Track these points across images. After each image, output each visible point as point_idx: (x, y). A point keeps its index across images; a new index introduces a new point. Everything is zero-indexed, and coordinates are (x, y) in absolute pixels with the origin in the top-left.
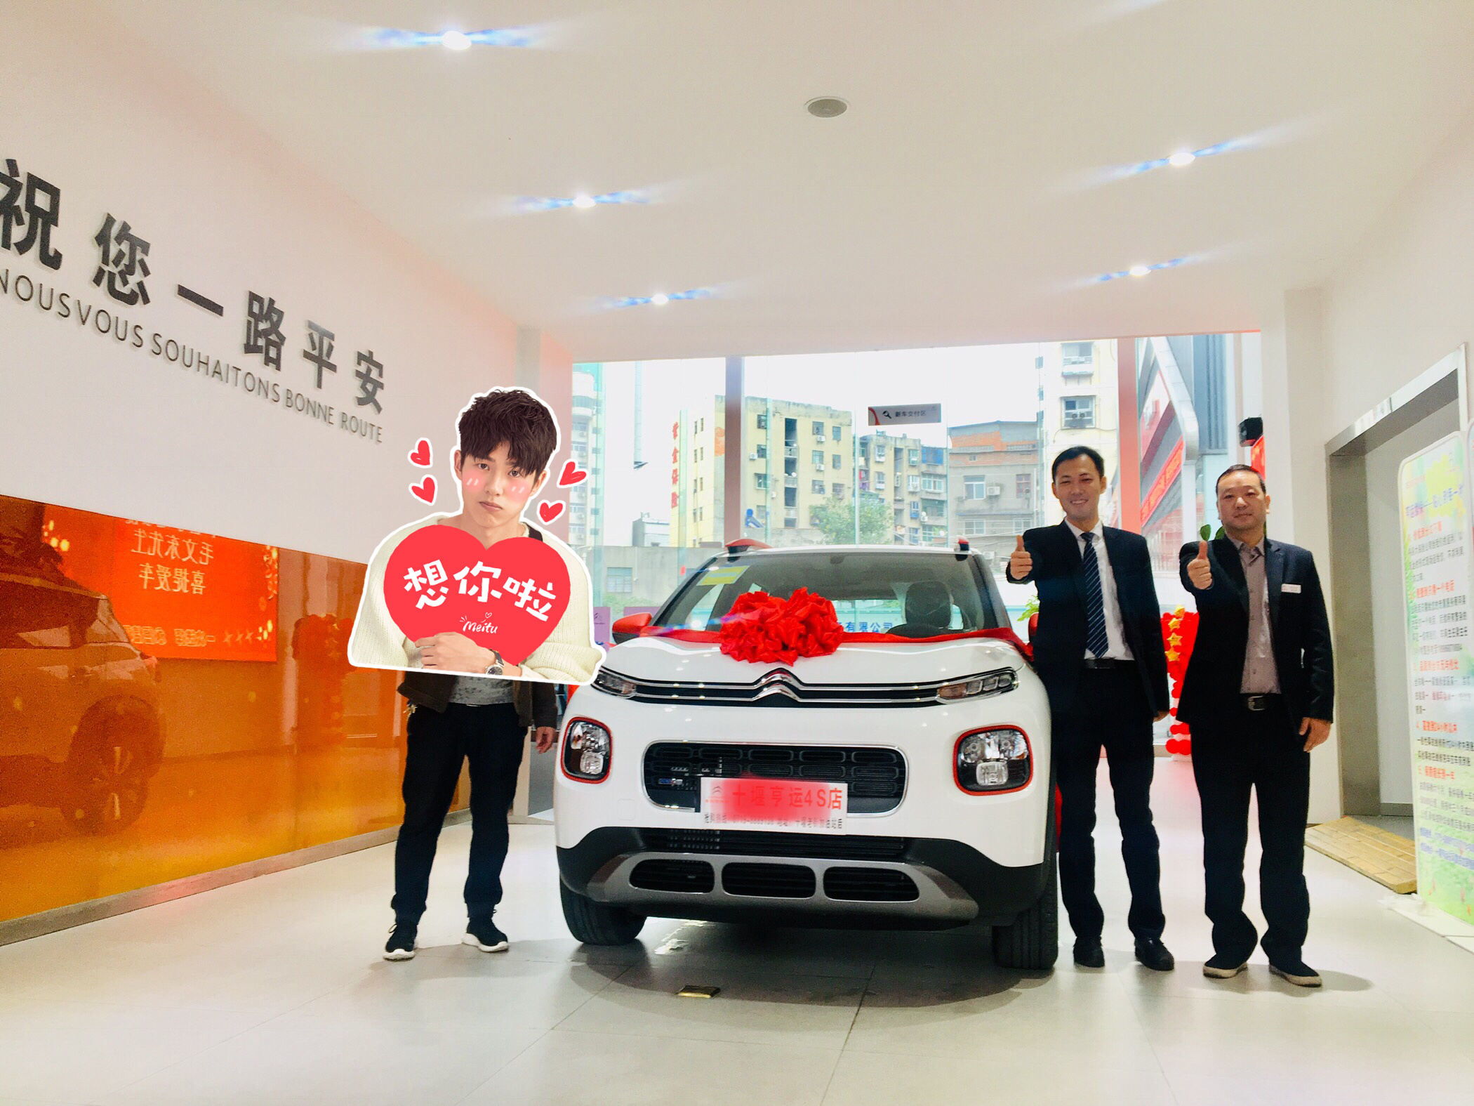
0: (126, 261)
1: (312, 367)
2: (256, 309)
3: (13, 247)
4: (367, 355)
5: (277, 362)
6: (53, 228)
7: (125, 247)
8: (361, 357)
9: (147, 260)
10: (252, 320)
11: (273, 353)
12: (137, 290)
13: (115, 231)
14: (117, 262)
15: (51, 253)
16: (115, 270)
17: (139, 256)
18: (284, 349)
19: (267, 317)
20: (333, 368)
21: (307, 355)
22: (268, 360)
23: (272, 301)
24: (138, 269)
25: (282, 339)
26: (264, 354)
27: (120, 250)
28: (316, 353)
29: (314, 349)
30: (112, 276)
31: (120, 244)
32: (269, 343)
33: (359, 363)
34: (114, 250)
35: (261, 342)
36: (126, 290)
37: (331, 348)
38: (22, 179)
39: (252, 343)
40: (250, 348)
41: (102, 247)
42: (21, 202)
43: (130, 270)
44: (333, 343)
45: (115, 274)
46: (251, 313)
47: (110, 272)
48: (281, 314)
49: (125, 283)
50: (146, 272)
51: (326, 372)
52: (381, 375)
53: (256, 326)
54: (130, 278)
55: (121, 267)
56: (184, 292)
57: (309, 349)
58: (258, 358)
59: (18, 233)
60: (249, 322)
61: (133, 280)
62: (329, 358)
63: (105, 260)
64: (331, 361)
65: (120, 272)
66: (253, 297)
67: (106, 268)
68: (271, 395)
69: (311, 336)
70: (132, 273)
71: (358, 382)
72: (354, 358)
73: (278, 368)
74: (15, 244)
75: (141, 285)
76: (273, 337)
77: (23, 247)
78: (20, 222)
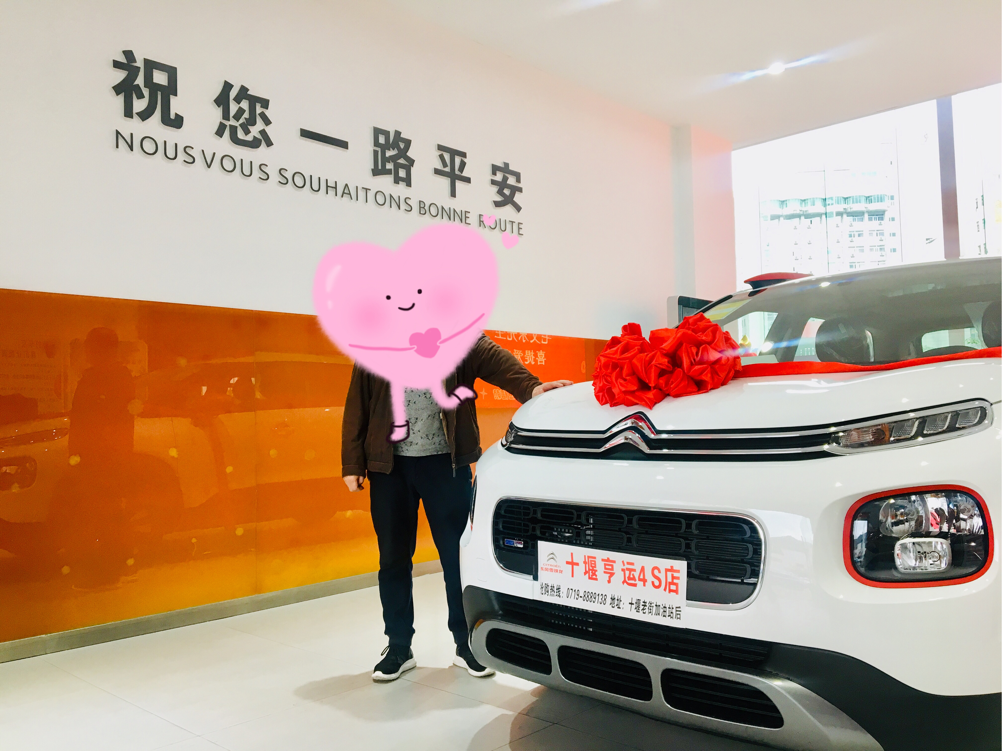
0: (246, 115)
2: (382, 140)
3: (135, 116)
6: (173, 99)
7: (245, 104)
9: (268, 113)
10: (379, 149)
11: (402, 173)
12: (259, 136)
13: (233, 93)
14: (237, 117)
15: (172, 116)
16: (237, 124)
17: (259, 110)
19: (395, 145)
22: (397, 180)
23: (398, 133)
24: (259, 120)
25: (411, 162)
26: (393, 176)
27: (240, 108)
30: (233, 130)
31: (239, 103)
32: (397, 166)
33: (494, 173)
34: (233, 108)
35: (389, 166)
36: (249, 138)
38: (140, 63)
39: (380, 167)
40: (376, 172)
41: (222, 106)
42: (140, 81)
43: (252, 121)
45: (237, 127)
46: (376, 143)
47: (231, 126)
48: (408, 143)
49: (247, 132)
50: (267, 122)
53: (383, 154)
54: (251, 128)
55: (242, 121)
56: (306, 134)
58: (389, 179)
59: (139, 105)
61: (255, 131)
63: (226, 116)
64: (465, 174)
65: (240, 125)
67: (227, 123)
68: (403, 206)
69: (441, 157)
70: (254, 123)
72: (489, 170)
74: (137, 114)
75: (263, 133)
76: (402, 161)
77: (145, 115)
78: (141, 96)
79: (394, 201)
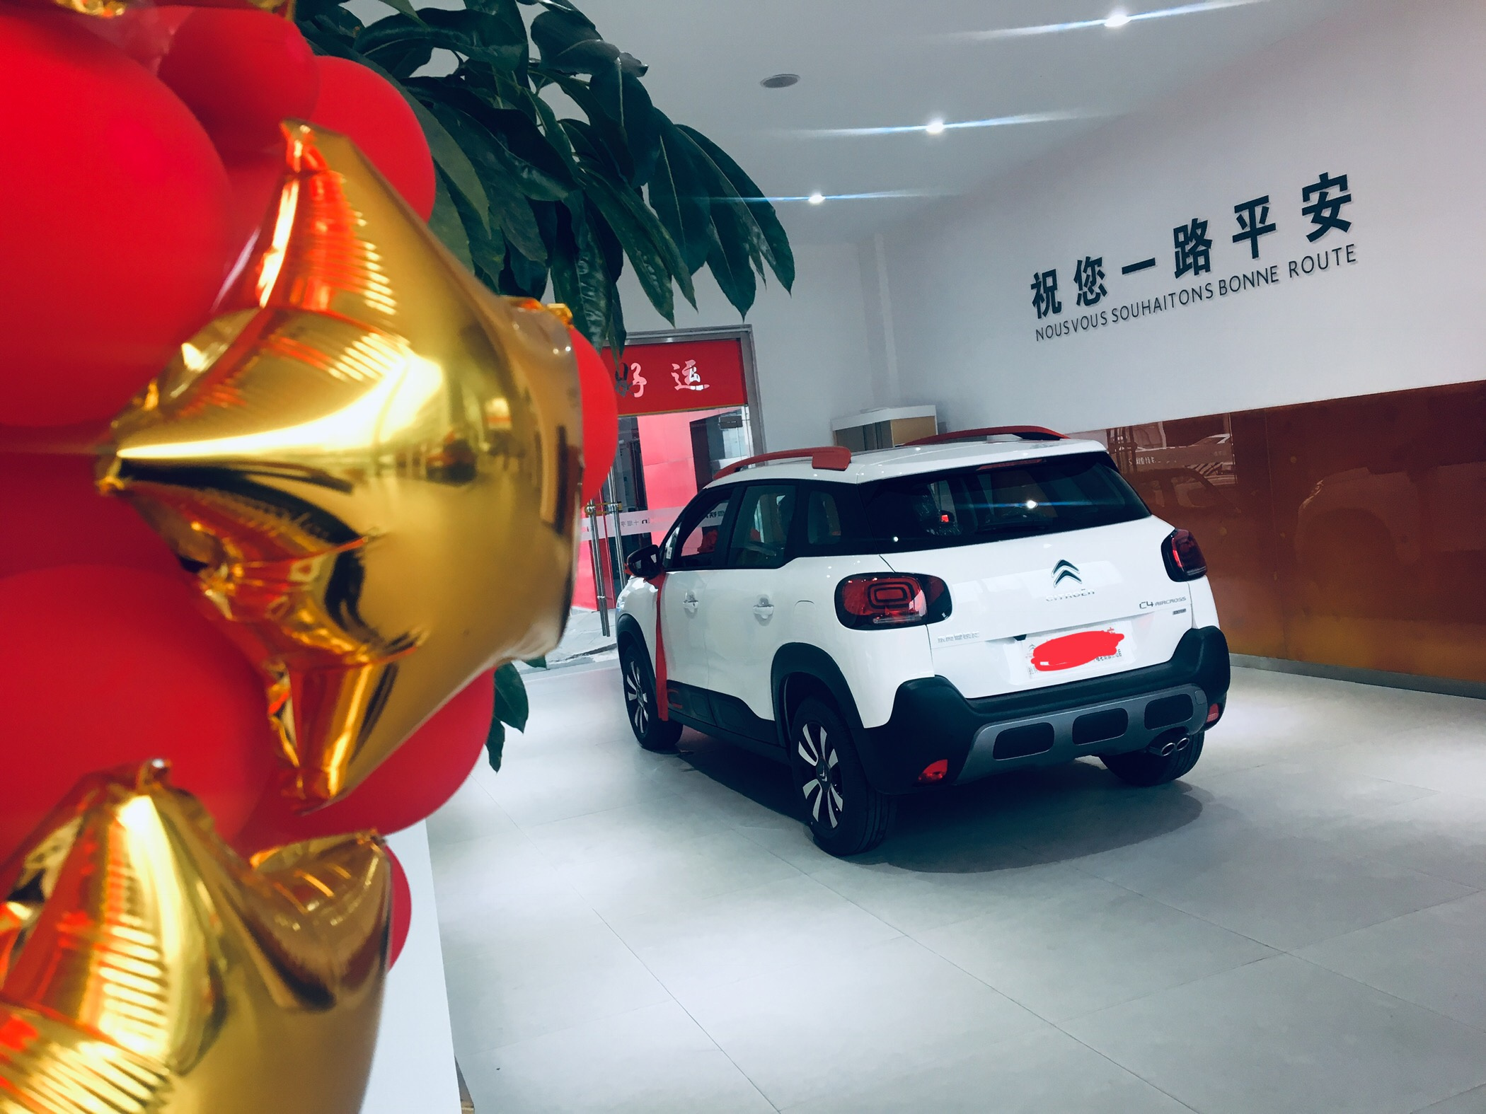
1: (1245, 246)
2: (1181, 238)
4: (1319, 181)
5: (1207, 267)
8: (1310, 190)
10: (1179, 249)
11: (1201, 262)
18: (1212, 251)
19: (1193, 235)
20: (1272, 228)
21: (1236, 238)
22: (1197, 270)
23: (1196, 221)
26: (1193, 268)
28: (1248, 229)
29: (1244, 226)
33: (1307, 199)
37: (1266, 212)
39: (1182, 266)
40: (1180, 272)
44: (1269, 205)
46: (1177, 243)
48: (1206, 225)
51: (1262, 239)
52: (1344, 189)
53: (1184, 250)
56: (1126, 270)
57: (1238, 230)
58: (1192, 271)
60: (1176, 254)
62: (1264, 224)
64: (1267, 223)
66: (1177, 231)
69: (1240, 218)
71: (1308, 219)
73: (1209, 270)
76: (1201, 248)
79: (1197, 294)
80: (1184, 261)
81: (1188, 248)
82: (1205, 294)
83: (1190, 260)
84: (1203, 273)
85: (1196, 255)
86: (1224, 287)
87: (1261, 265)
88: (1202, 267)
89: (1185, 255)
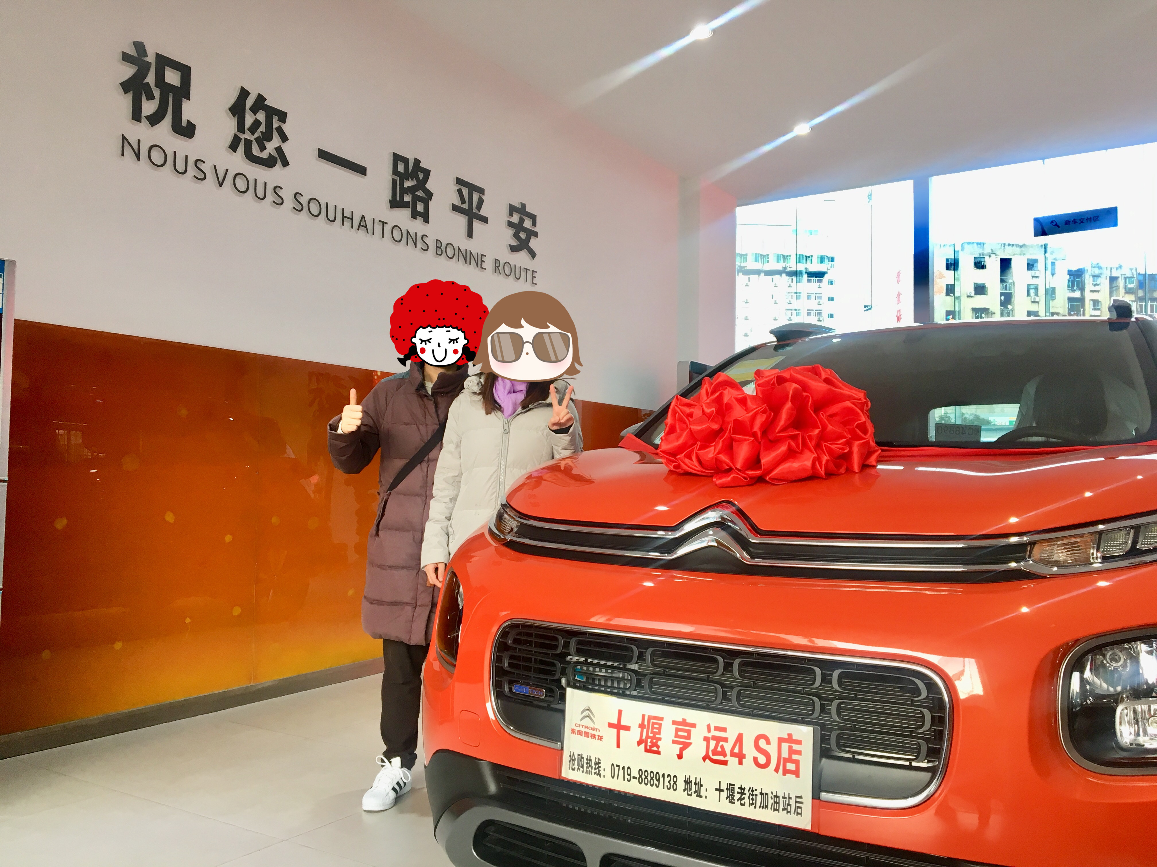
0: (262, 128)
1: (462, 220)
2: (401, 168)
3: (144, 120)
4: (519, 206)
5: (425, 217)
6: (185, 102)
7: (261, 116)
8: (512, 209)
9: (286, 128)
10: (397, 179)
11: (420, 207)
12: (275, 154)
13: (249, 102)
14: (253, 128)
15: (184, 123)
16: (252, 138)
17: (276, 124)
18: (431, 204)
19: (413, 175)
20: (484, 220)
21: (455, 208)
22: (415, 215)
23: (417, 162)
24: (275, 135)
25: (430, 195)
26: (410, 209)
27: (256, 120)
28: (465, 206)
29: (463, 201)
30: (248, 144)
31: (255, 114)
33: (511, 214)
34: (249, 119)
36: (264, 155)
37: (481, 202)
38: (151, 58)
39: (398, 199)
40: (394, 204)
41: (237, 116)
42: (150, 79)
43: (267, 136)
44: (484, 197)
45: (252, 141)
46: (395, 171)
47: (245, 139)
48: (427, 173)
49: (263, 148)
50: (284, 138)
51: (476, 224)
52: (534, 224)
53: (402, 184)
54: (266, 143)
55: (256, 135)
56: (323, 155)
57: (457, 202)
58: (406, 213)
59: (149, 107)
60: (394, 182)
61: (271, 147)
62: (479, 211)
63: (241, 127)
64: (483, 212)
65: (255, 139)
66: (397, 158)
67: (242, 136)
69: (460, 191)
70: (270, 139)
71: (511, 232)
72: (506, 210)
73: (426, 221)
74: (146, 117)
75: (279, 150)
76: (420, 193)
77: (154, 119)
78: (150, 97)
79: (411, 238)
80: (402, 197)
81: (408, 184)
82: (420, 245)
83: (407, 198)
84: (420, 220)
85: (416, 199)
86: (440, 248)
87: (473, 246)
88: (420, 214)
89: (404, 191)
